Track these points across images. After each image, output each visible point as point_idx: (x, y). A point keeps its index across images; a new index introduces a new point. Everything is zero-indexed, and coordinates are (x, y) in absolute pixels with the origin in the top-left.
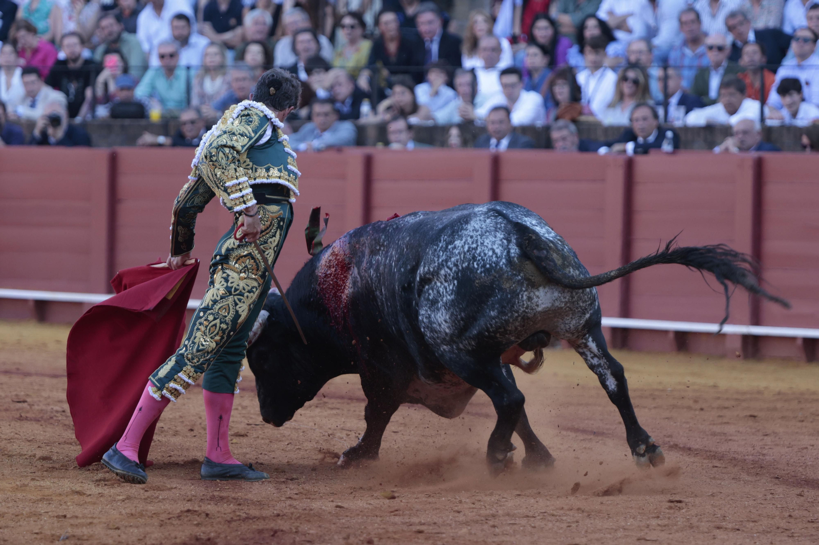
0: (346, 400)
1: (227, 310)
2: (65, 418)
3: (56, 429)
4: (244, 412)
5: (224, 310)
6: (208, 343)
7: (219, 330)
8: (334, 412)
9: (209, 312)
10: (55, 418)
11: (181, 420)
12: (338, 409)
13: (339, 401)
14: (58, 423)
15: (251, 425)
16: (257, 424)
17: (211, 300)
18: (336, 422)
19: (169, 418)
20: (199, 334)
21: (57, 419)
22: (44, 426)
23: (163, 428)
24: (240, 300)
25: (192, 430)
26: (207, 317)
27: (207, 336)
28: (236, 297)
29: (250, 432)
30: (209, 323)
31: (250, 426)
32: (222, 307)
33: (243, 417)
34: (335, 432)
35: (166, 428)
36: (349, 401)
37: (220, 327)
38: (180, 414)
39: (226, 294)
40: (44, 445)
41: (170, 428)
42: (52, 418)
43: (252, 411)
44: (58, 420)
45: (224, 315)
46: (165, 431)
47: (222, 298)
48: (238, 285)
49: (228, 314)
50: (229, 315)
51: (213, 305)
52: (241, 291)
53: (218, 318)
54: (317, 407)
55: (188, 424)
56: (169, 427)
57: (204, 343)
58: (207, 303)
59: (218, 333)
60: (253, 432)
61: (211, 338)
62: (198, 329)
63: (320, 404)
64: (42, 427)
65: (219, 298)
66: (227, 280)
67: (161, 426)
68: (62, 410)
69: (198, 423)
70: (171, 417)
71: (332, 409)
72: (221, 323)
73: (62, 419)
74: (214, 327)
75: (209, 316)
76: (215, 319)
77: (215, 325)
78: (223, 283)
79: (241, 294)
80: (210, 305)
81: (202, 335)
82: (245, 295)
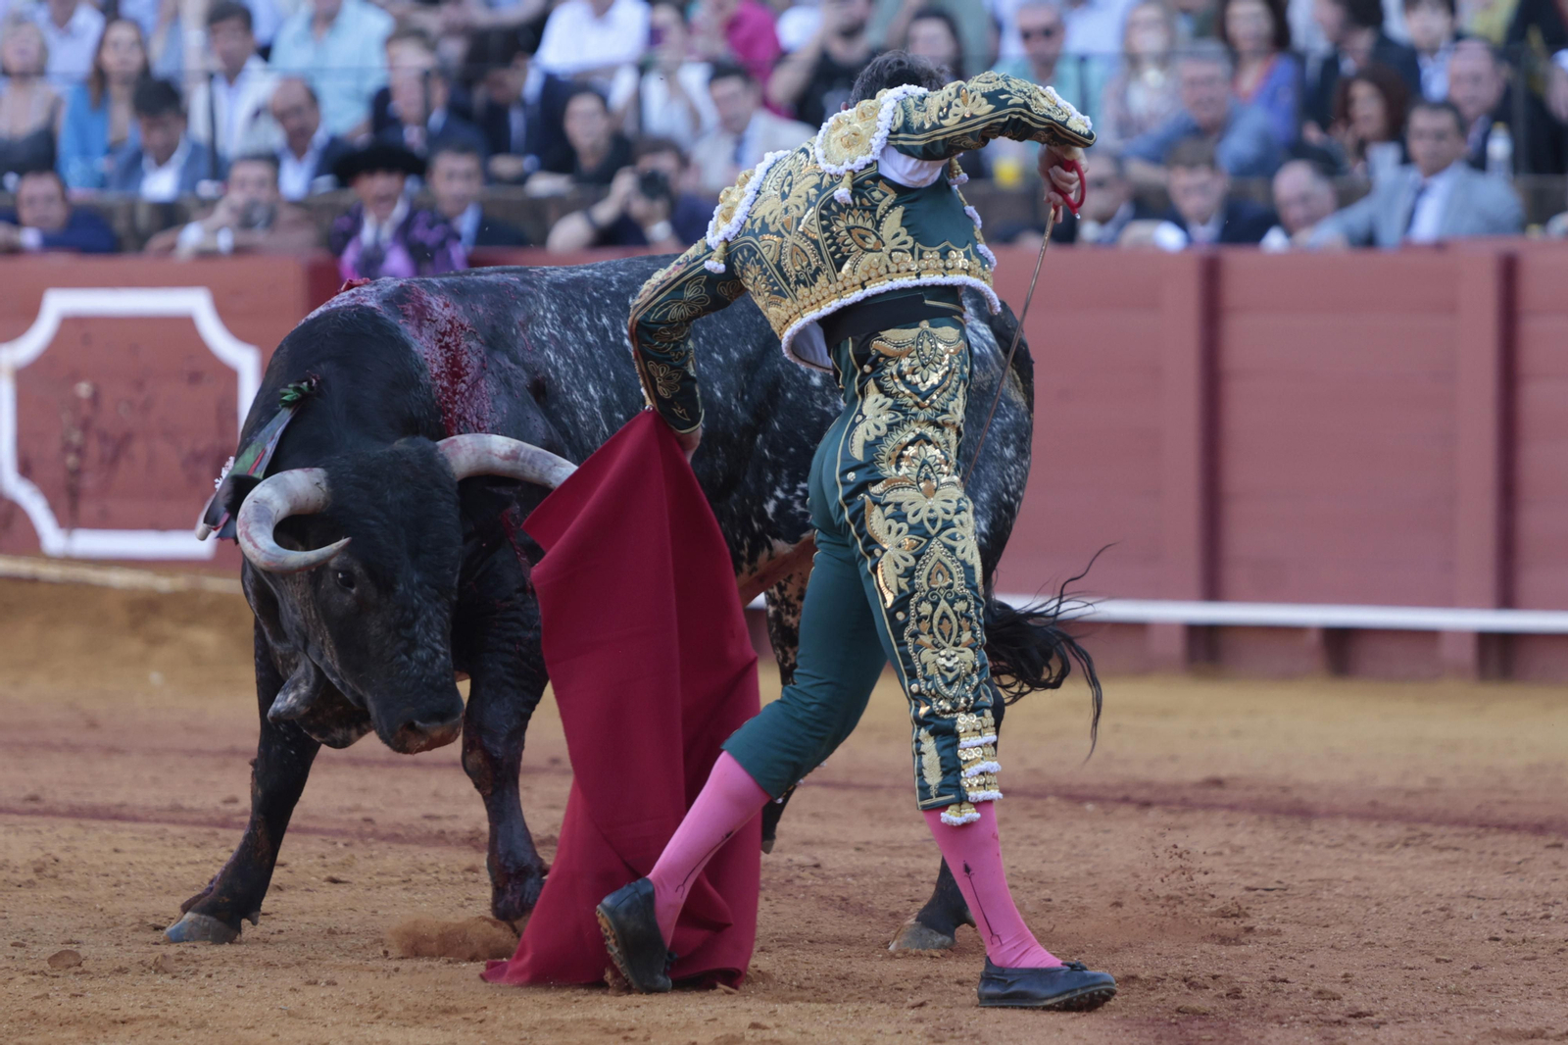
0: (1472, 829)
1: (946, 573)
2: (821, 882)
3: (803, 906)
4: (1237, 859)
5: (940, 575)
6: (957, 659)
7: (958, 620)
8: (1448, 855)
9: (913, 601)
10: (797, 882)
11: (1092, 881)
12: (1456, 849)
13: (1456, 830)
14: (804, 892)
15: (1255, 890)
16: (1270, 887)
17: (899, 576)
18: (1453, 879)
19: (1062, 877)
20: (927, 655)
21: (803, 883)
22: (774, 902)
23: (1050, 900)
24: (953, 537)
25: (1118, 904)
26: (918, 613)
27: (944, 648)
28: (943, 537)
29: (1253, 906)
30: (931, 620)
31: (1253, 893)
32: (930, 574)
33: (1237, 871)
34: (1452, 902)
35: (1056, 901)
36: (1482, 831)
37: (955, 613)
38: (1089, 866)
39: (921, 542)
40: (775, 944)
41: (1067, 901)
42: (790, 881)
43: (1256, 859)
44: (804, 887)
45: (946, 584)
46: (1054, 908)
47: (918, 557)
48: (931, 511)
49: (952, 578)
50: (956, 579)
51: (911, 585)
52: (943, 520)
53: (939, 599)
54: (1406, 845)
55: (1110, 891)
56: (1065, 898)
57: (949, 664)
58: (894, 589)
59: (960, 628)
60: (1260, 906)
61: (956, 645)
62: (918, 648)
63: (1414, 838)
64: (769, 903)
65: (912, 561)
66: (900, 516)
67: (1047, 897)
68: (815, 862)
69: (1132, 887)
70: (1067, 874)
71: (1442, 849)
72: (952, 604)
73: (812, 885)
74: (945, 621)
75: (920, 609)
76: (935, 605)
77: (944, 616)
78: (896, 526)
79: (948, 525)
80: (904, 586)
81: (934, 653)
82: (956, 521)
